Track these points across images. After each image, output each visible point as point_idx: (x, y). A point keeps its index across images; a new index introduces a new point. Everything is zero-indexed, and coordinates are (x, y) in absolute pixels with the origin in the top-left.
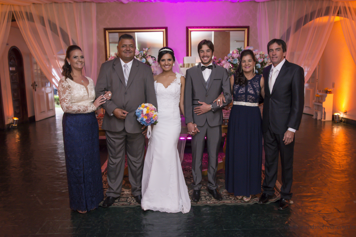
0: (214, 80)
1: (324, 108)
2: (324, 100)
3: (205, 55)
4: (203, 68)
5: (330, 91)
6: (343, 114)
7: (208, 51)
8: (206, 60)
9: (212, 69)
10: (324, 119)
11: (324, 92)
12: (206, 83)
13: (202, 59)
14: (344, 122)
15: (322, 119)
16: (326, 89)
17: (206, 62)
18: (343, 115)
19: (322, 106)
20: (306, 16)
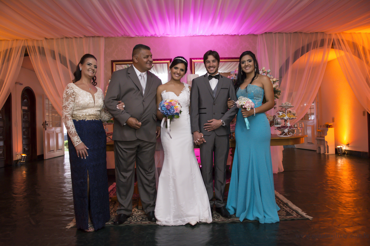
0: (221, 88)
1: (327, 142)
2: (326, 134)
3: (211, 65)
4: (211, 77)
5: (331, 125)
6: (346, 146)
7: (213, 61)
8: (212, 71)
9: (219, 79)
10: (328, 152)
11: (325, 127)
12: (213, 92)
13: (208, 69)
14: (347, 154)
15: (325, 153)
16: (327, 123)
17: (212, 72)
18: (346, 148)
19: (324, 140)
20: (303, 48)
